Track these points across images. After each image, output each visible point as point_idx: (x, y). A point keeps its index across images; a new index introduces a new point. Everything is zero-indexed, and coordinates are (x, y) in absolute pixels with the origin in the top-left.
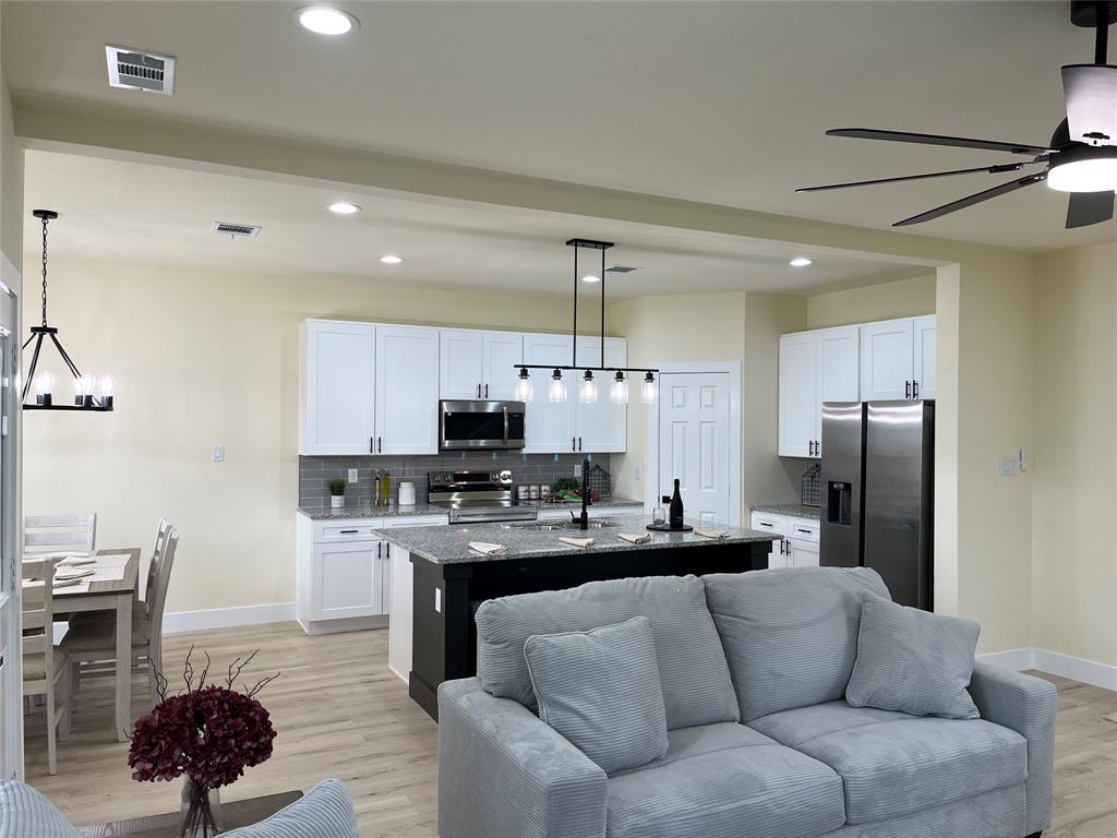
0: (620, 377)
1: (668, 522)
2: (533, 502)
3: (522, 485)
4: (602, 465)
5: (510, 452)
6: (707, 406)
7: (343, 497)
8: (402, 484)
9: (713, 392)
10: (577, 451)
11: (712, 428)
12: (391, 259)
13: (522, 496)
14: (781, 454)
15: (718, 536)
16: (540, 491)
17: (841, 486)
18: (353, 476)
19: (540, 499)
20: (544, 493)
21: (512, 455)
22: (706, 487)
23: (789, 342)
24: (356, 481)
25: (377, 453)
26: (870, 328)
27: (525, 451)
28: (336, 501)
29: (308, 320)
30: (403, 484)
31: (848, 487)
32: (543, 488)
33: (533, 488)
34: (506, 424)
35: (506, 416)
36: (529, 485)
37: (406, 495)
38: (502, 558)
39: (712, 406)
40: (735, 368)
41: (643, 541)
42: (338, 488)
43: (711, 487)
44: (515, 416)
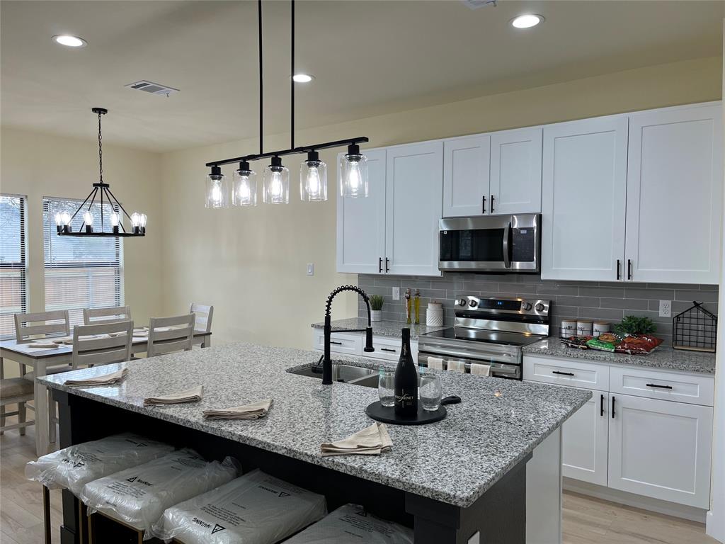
4: (705, 302)
8: (428, 304)
10: (624, 279)
16: (592, 331)
18: (395, 293)
24: (398, 299)
30: (430, 306)
34: (505, 243)
35: (506, 234)
37: (433, 316)
44: (522, 232)
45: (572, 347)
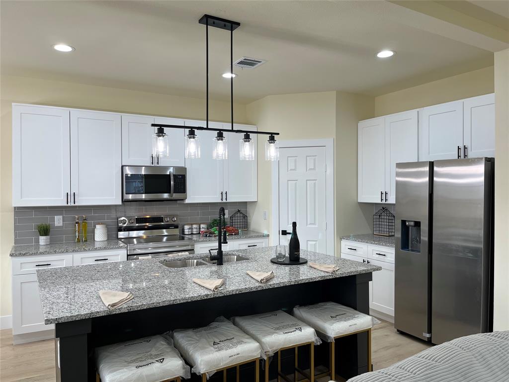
0: (247, 138)
1: (287, 255)
2: (194, 236)
3: (187, 224)
4: (242, 210)
5: (178, 202)
6: (310, 169)
7: (48, 237)
8: (96, 225)
9: (315, 160)
10: (224, 201)
11: (315, 184)
12: (63, 48)
13: (187, 231)
14: (359, 201)
15: (330, 270)
16: (200, 228)
17: (412, 224)
18: (58, 221)
19: (199, 233)
20: (202, 230)
21: (179, 204)
22: (311, 224)
23: (365, 126)
24: (61, 224)
25: (72, 204)
26: (426, 111)
27: (187, 201)
28: (43, 240)
29: (13, 104)
30: (98, 227)
31: (417, 224)
32: (202, 226)
33: (194, 226)
34: (172, 183)
35: (172, 178)
36: (192, 225)
37: (100, 234)
38: (123, 311)
39: (314, 169)
40: (329, 142)
41: (268, 280)
42: (45, 231)
43: (314, 224)
44: (179, 177)
45: (209, 236)
